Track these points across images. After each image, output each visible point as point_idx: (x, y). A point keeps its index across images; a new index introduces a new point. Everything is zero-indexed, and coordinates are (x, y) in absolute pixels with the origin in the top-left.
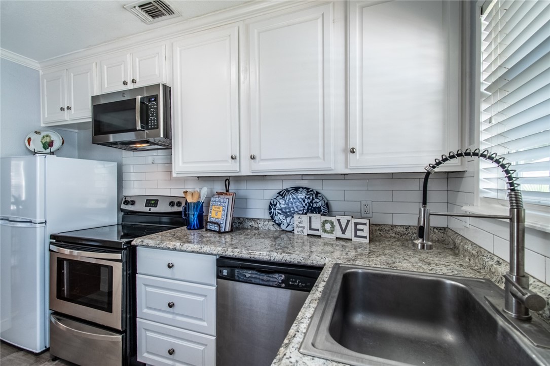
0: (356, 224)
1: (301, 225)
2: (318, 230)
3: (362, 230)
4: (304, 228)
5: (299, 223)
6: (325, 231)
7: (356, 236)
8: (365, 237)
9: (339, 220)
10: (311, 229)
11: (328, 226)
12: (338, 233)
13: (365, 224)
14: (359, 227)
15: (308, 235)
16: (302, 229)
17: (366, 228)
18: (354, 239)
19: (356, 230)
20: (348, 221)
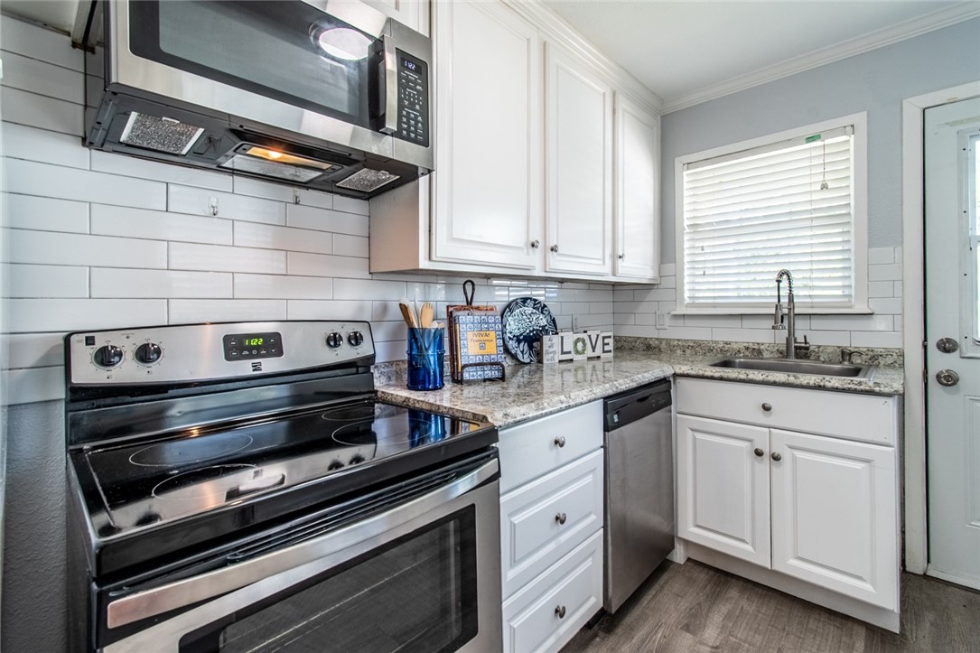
0: (604, 338)
1: (551, 350)
2: (570, 352)
3: (608, 344)
4: (555, 352)
5: (550, 347)
6: (577, 352)
7: (604, 352)
8: (610, 351)
9: (590, 336)
10: (563, 353)
11: (580, 345)
12: (589, 353)
13: (610, 337)
14: (606, 341)
15: (560, 361)
16: (552, 355)
17: (611, 341)
18: (603, 356)
19: (604, 344)
20: (598, 335)
